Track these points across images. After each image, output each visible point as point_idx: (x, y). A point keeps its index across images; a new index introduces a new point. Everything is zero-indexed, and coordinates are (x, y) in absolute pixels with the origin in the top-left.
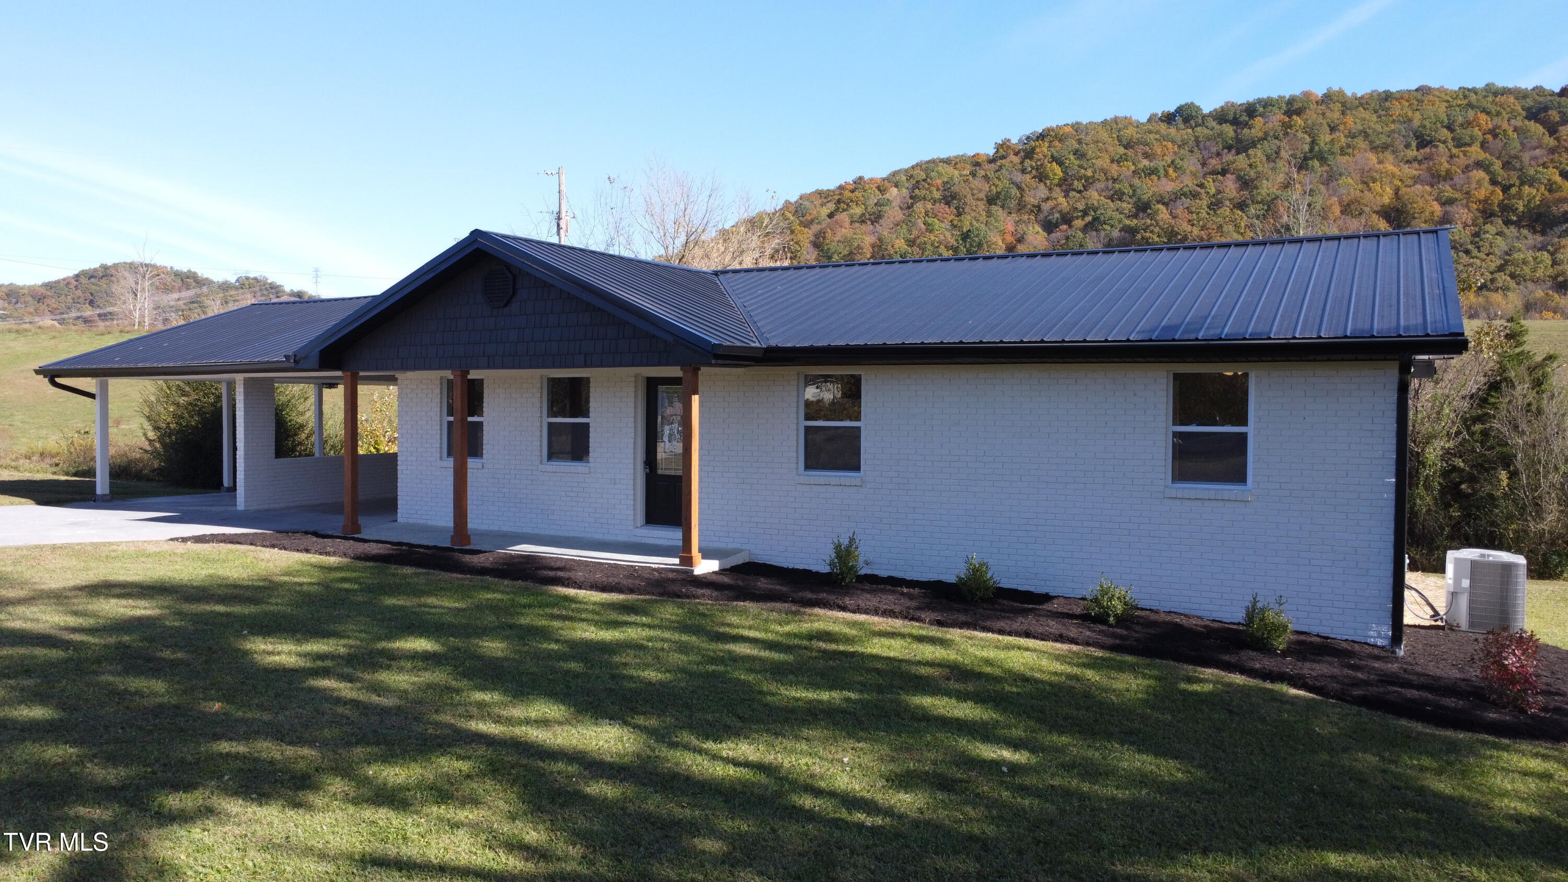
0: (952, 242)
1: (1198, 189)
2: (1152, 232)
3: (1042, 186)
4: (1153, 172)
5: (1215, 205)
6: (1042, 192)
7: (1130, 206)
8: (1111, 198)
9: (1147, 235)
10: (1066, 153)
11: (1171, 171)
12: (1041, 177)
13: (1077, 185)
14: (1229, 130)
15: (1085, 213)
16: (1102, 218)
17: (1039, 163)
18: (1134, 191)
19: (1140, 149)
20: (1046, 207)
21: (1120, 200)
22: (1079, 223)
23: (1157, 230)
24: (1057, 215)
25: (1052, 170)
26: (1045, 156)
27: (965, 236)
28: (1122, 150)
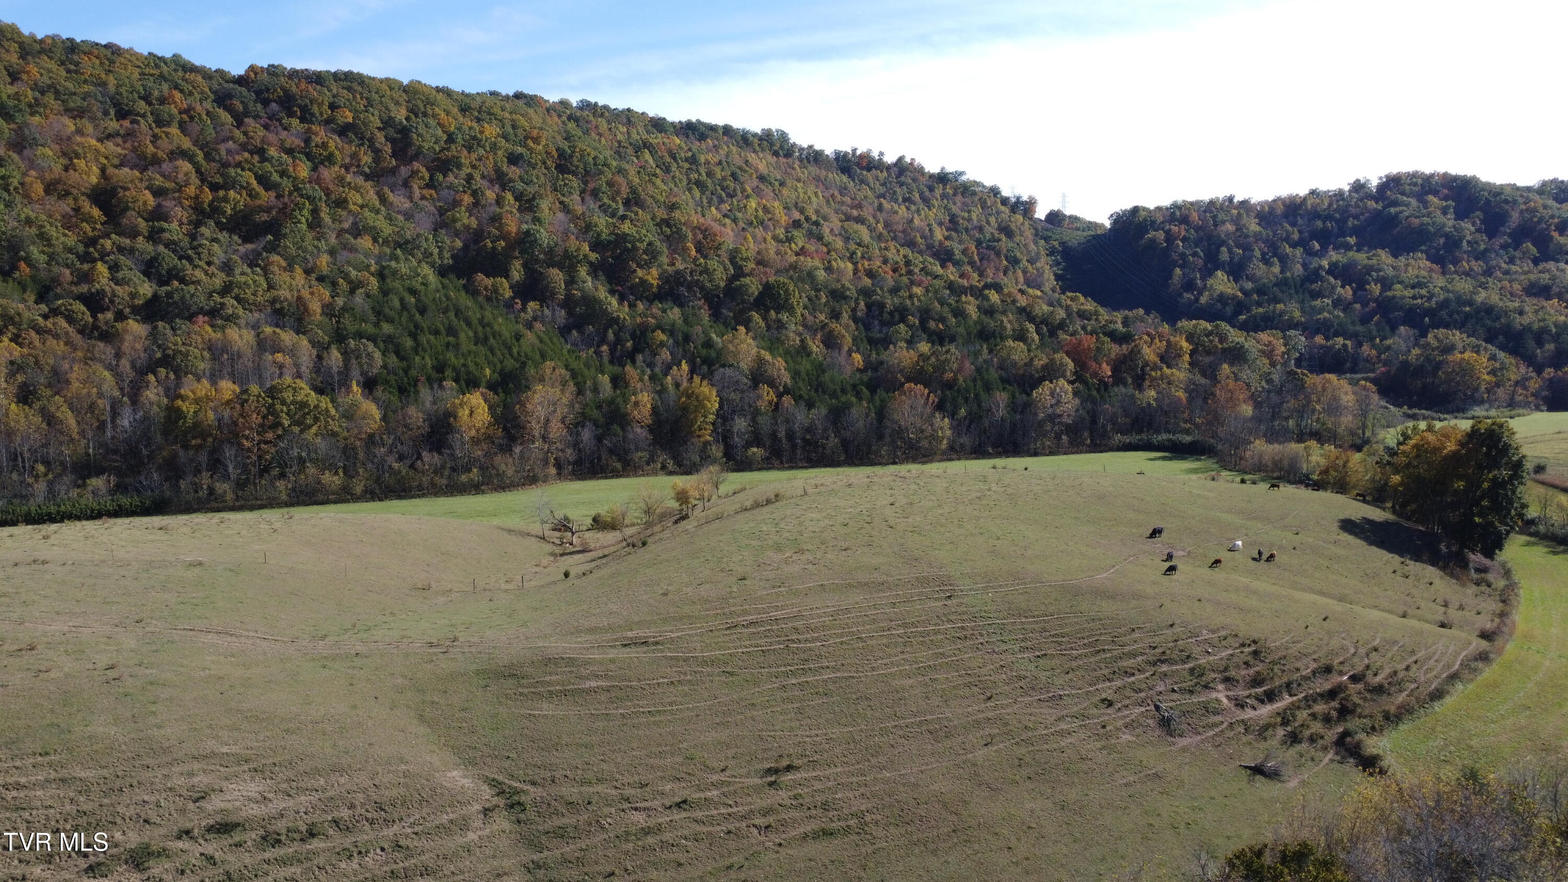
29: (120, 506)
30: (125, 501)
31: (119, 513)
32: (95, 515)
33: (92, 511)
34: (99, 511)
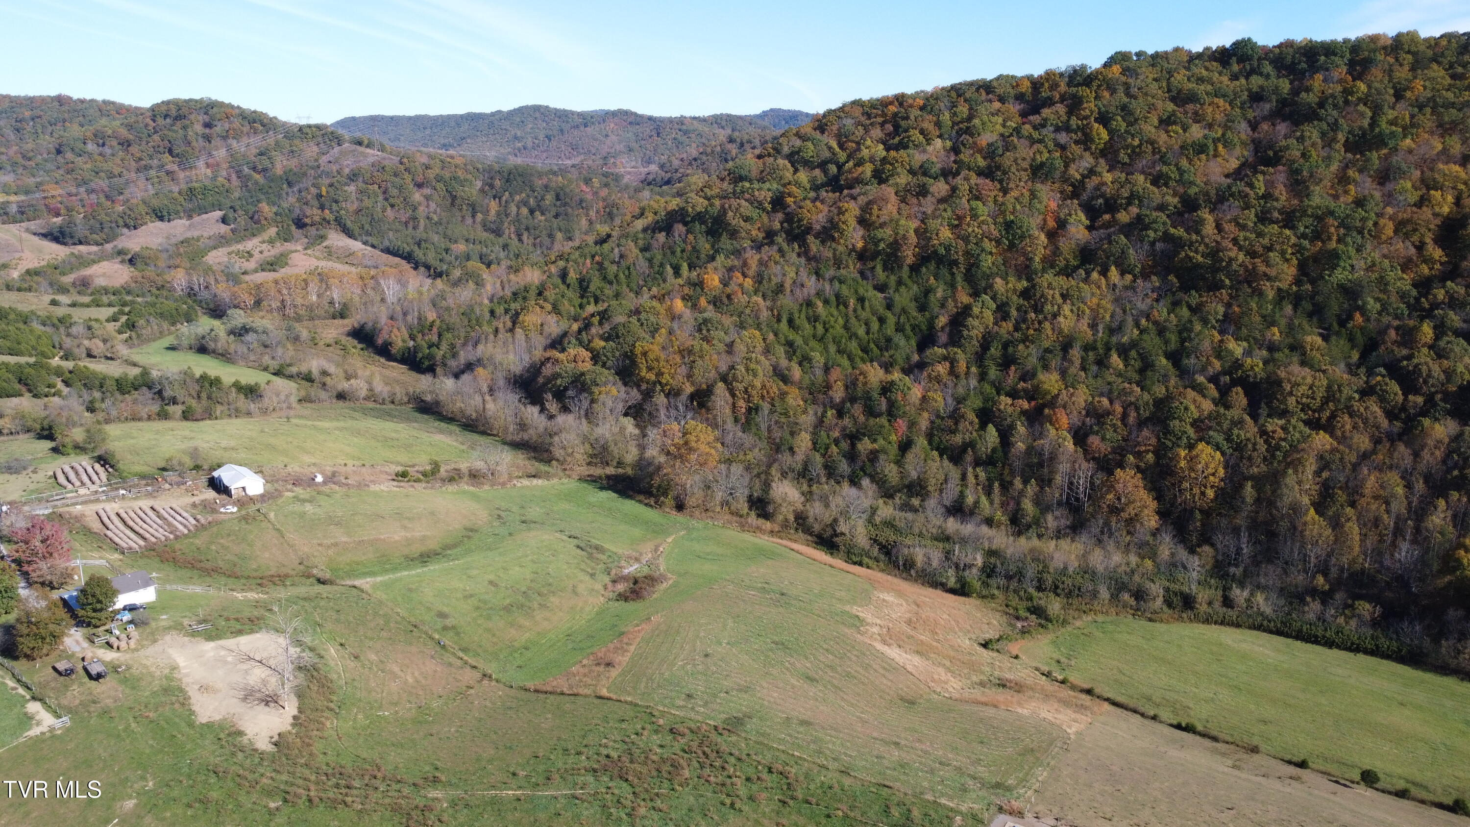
0: (996, 233)
1: (1248, 190)
2: (1196, 252)
3: (1087, 154)
4: (1200, 149)
5: (1263, 218)
6: (1087, 161)
7: (1176, 200)
8: (1155, 182)
9: (1192, 254)
10: (1112, 109)
11: (1220, 147)
12: (1086, 141)
13: (1123, 157)
14: (1285, 86)
15: (1130, 201)
16: (1147, 220)
17: (1085, 122)
18: (1181, 175)
19: (1190, 107)
20: (1091, 183)
21: (1166, 185)
22: (1123, 217)
23: (1201, 248)
24: (1101, 201)
25: (1098, 135)
26: (1092, 112)
27: (1009, 226)
28: (1171, 107)
29: (1377, 646)
30: (1384, 643)
31: (1375, 652)
32: (1355, 649)
33: (1353, 644)
34: (1358, 645)
